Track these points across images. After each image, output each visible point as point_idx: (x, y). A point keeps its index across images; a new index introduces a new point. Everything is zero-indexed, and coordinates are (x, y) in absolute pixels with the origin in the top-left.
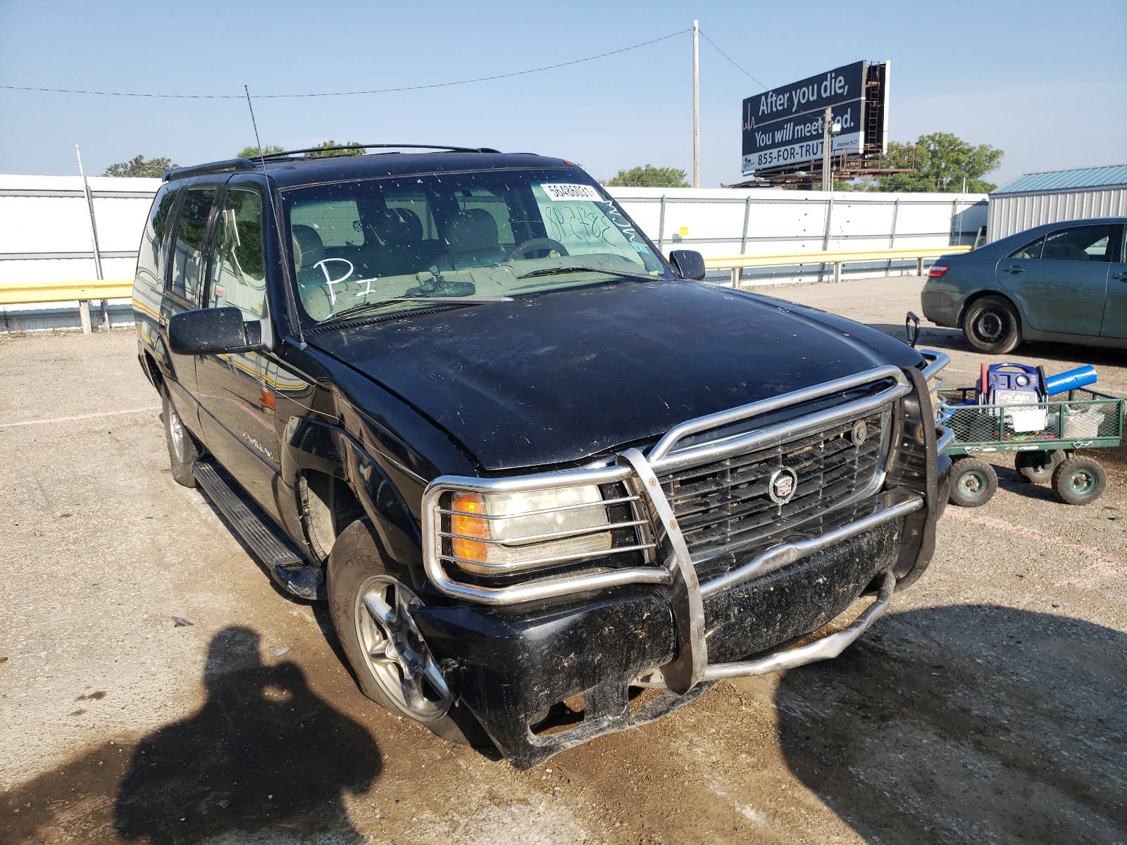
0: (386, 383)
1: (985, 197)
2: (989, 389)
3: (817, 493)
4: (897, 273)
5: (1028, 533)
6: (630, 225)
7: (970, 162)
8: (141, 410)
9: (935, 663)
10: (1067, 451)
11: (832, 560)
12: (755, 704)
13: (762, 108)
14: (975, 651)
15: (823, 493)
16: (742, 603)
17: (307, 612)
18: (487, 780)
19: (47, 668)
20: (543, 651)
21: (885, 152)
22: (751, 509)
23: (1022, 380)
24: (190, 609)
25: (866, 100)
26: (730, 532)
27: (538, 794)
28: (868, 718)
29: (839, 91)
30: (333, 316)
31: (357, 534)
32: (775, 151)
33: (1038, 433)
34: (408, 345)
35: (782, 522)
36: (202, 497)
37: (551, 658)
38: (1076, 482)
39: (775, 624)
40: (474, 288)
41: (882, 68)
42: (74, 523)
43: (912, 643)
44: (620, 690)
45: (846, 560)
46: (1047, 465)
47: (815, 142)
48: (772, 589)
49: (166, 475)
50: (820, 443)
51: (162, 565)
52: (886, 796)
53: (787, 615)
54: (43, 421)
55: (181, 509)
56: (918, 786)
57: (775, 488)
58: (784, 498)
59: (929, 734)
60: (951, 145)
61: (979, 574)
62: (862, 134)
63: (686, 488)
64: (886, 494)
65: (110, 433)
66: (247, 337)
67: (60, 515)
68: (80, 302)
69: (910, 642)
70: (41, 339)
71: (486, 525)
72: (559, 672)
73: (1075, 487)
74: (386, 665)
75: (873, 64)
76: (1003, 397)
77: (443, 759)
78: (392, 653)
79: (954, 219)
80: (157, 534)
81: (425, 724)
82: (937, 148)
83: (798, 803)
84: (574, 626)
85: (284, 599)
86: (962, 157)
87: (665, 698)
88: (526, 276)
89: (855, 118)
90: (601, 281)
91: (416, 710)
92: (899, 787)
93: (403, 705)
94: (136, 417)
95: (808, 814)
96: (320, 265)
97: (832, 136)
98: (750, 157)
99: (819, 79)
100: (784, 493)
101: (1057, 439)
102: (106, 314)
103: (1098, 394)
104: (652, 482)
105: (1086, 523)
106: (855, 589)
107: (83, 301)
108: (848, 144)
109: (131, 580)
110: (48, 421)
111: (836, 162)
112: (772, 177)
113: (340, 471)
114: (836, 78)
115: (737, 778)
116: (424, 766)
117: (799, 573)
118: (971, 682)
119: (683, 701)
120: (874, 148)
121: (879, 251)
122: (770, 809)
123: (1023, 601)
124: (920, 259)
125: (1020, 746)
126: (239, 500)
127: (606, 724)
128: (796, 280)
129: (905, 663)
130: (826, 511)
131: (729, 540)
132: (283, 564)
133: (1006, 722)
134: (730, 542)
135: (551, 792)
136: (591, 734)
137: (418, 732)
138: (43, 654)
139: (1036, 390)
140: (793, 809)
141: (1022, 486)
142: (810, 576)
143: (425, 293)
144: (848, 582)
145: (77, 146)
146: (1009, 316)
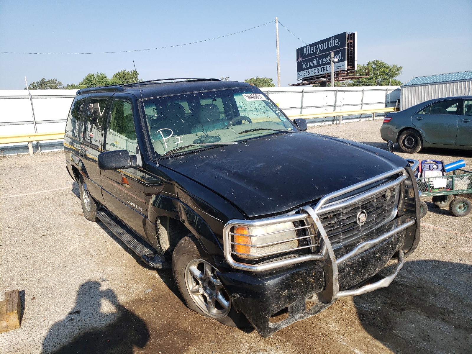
0: (199, 181)
1: (399, 87)
2: (422, 171)
3: (373, 220)
4: (364, 119)
5: (443, 229)
6: (278, 110)
7: (389, 72)
8: (63, 188)
9: (417, 286)
10: (455, 195)
11: (382, 247)
12: (349, 305)
13: (304, 52)
14: (433, 280)
15: (375, 219)
16: (349, 266)
17: (155, 273)
18: (247, 342)
19: (53, 301)
20: (275, 289)
21: (356, 69)
22: (350, 228)
23: (435, 167)
24: (106, 274)
25: (348, 48)
26: (342, 237)
27: (270, 347)
28: (396, 310)
29: (336, 45)
30: (167, 153)
31: (187, 243)
32: (310, 70)
33: (443, 188)
34: (202, 164)
35: (361, 232)
36: (99, 226)
37: (279, 292)
38: (460, 208)
39: (361, 274)
40: (220, 139)
41: (354, 35)
42: (48, 238)
43: (406, 277)
44: (303, 303)
45: (387, 246)
46: (446, 201)
47: (327, 66)
48: (360, 260)
49: (81, 216)
50: (374, 200)
51: (88, 255)
52: (411, 342)
53: (365, 270)
54: (23, 195)
55: (91, 231)
56: (423, 338)
57: (359, 219)
58: (362, 222)
59: (423, 316)
60: (381, 65)
61: (427, 247)
62: (346, 62)
63: (325, 220)
64: (398, 219)
65: (53, 199)
66: (131, 162)
67: (41, 235)
68: (28, 142)
69: (405, 277)
70: (12, 158)
71: (249, 239)
72: (282, 298)
73: (459, 209)
74: (198, 296)
75: (350, 33)
76: (428, 174)
77: (227, 334)
78: (201, 291)
79: (387, 96)
80: (84, 242)
81: (216, 319)
82: (375, 67)
83: (376, 347)
84: (287, 279)
85: (144, 268)
86: (386, 70)
87: (318, 305)
88: (242, 133)
89: (343, 55)
90: (270, 133)
91: (212, 313)
92: (415, 339)
93: (206, 312)
94: (62, 191)
95: (381, 351)
96: (159, 132)
97: (334, 63)
98: (300, 73)
99: (328, 40)
100: (362, 221)
101: (451, 190)
102: (39, 147)
103: (467, 171)
104: (317, 220)
105: (465, 224)
106: (389, 257)
107: (30, 142)
108: (340, 66)
109: (78, 262)
110: (25, 194)
111: (336, 74)
112: (310, 81)
113: (178, 217)
114: (335, 39)
115: (349, 337)
116: (220, 337)
117: (370, 253)
118: (434, 293)
119: (325, 307)
120: (351, 68)
121: (356, 110)
122: (365, 349)
123: (447, 258)
124: (373, 113)
125: (460, 319)
126: (120, 227)
127: (298, 317)
128: (323, 123)
129: (406, 286)
130: (377, 227)
131: (341, 240)
132: (146, 254)
133: (452, 310)
134: (342, 242)
135: (275, 346)
136: (292, 322)
137: (214, 323)
138: (50, 295)
139: (441, 170)
140: (374, 349)
141: (436, 209)
142: (374, 254)
143: (201, 142)
144: (387, 255)
145: (25, 77)
146: (418, 138)
